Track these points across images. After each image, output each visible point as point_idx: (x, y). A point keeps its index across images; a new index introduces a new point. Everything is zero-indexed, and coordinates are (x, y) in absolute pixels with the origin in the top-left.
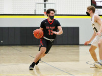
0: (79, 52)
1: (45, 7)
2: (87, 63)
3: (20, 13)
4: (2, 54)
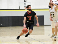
3: (11, 9)
4: (2, 31)
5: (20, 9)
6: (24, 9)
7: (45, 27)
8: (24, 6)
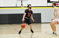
0: (41, 27)
1: (22, 3)
2: (46, 33)
5: (16, 7)
6: (21, 7)
7: (42, 24)
8: (21, 3)
